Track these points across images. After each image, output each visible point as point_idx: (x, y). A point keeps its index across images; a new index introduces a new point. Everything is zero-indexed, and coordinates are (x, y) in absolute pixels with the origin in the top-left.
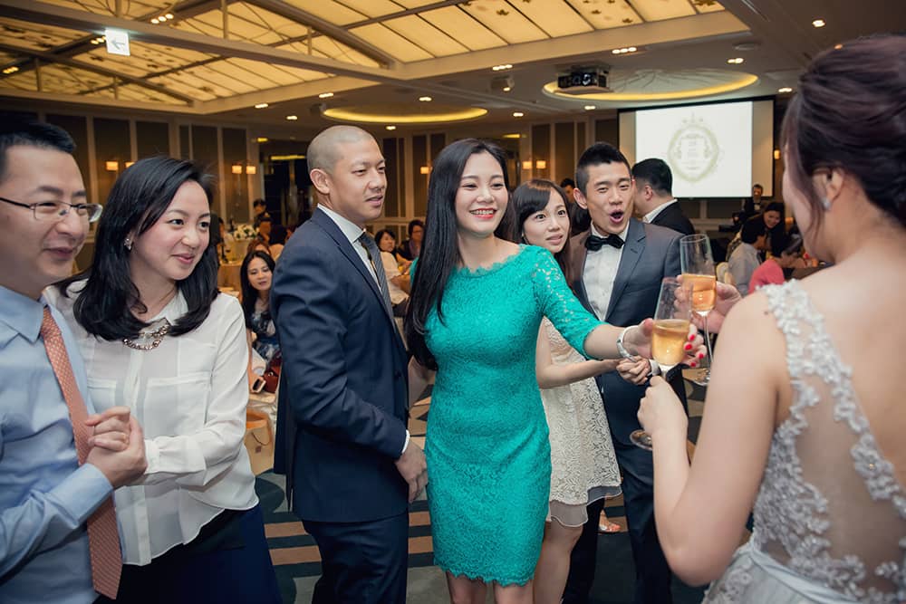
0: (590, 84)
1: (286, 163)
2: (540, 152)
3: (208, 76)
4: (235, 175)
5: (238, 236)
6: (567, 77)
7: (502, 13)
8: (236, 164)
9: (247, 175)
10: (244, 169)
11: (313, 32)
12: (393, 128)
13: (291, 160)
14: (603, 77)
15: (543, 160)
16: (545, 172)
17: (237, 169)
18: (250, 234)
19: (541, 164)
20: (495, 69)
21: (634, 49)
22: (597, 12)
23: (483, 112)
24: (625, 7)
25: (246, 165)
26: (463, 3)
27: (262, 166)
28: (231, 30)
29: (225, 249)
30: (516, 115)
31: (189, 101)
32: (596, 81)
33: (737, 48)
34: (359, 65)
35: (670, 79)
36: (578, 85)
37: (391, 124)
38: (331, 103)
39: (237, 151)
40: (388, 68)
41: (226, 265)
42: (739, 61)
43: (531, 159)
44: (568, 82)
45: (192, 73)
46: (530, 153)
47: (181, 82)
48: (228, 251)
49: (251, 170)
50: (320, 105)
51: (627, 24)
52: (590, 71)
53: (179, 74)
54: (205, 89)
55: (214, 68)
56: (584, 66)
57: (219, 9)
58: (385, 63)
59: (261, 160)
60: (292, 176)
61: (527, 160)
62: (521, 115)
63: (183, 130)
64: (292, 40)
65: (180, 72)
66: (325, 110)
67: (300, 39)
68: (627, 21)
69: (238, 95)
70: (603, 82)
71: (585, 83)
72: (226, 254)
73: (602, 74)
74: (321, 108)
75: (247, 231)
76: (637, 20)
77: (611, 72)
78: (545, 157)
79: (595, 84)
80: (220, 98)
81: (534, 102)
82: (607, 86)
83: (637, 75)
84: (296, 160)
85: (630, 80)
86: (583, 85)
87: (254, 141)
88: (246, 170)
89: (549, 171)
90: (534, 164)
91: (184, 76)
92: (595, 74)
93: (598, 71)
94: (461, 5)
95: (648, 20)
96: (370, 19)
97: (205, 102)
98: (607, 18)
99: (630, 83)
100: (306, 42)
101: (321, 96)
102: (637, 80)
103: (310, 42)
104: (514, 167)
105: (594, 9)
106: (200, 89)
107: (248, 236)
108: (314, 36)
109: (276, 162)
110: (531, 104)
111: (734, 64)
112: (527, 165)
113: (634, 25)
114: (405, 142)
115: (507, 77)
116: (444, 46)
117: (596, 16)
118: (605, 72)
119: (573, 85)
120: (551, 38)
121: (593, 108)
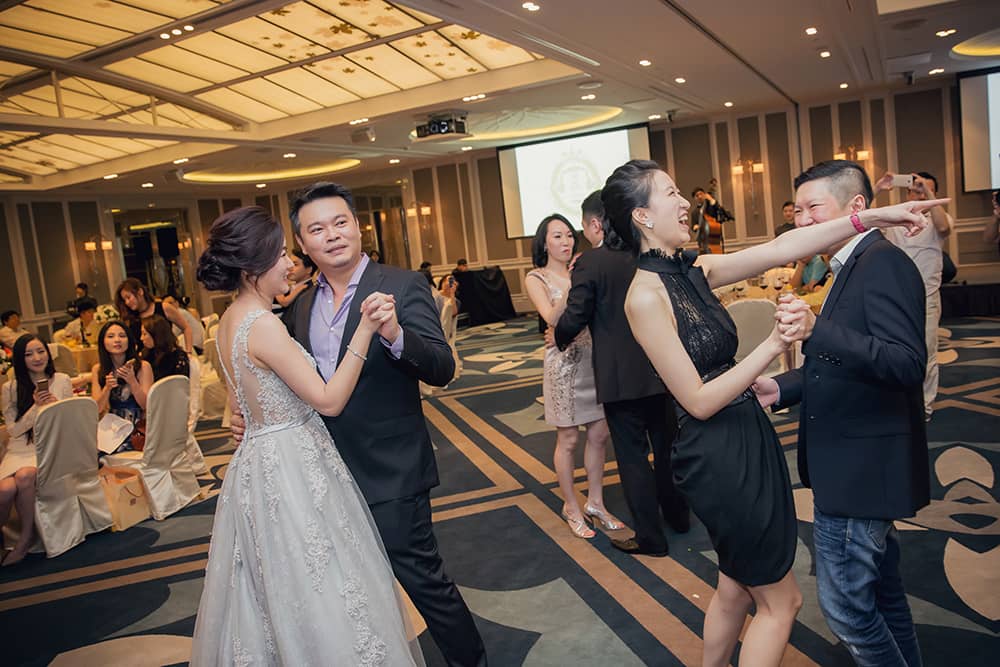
0: (447, 132)
1: (146, 233)
2: (424, 198)
3: (46, 150)
4: (89, 253)
5: (99, 318)
6: (424, 126)
7: (348, 70)
8: (88, 241)
9: (103, 251)
10: (99, 246)
11: (156, 100)
12: (264, 185)
13: (152, 228)
14: (461, 123)
15: (427, 206)
16: (431, 218)
17: (91, 246)
18: (112, 314)
19: (426, 211)
20: (352, 123)
21: (483, 96)
22: (440, 64)
23: (357, 162)
24: (465, 59)
25: (101, 241)
26: (307, 64)
27: (119, 240)
28: (65, 103)
29: (85, 333)
30: (392, 161)
31: (26, 177)
32: (453, 127)
33: (581, 87)
34: (212, 130)
35: (542, 115)
36: (436, 133)
37: (261, 182)
38: (187, 168)
39: (88, 227)
40: (242, 131)
41: (88, 349)
42: (592, 97)
43: (415, 205)
44: (426, 131)
45: (26, 148)
46: (414, 199)
47: (13, 157)
48: (89, 335)
49: (107, 245)
50: (176, 170)
51: (471, 73)
52: (447, 119)
53: (10, 150)
54: (43, 163)
55: (52, 141)
56: (441, 114)
57: (51, 84)
58: (239, 125)
59: (118, 233)
60: (155, 247)
61: (411, 207)
62: (397, 161)
63: (22, 208)
64: (134, 109)
65: (12, 147)
66: (182, 175)
67: (144, 108)
68: (471, 70)
69: (82, 167)
70: (461, 129)
71: (443, 131)
72: (86, 338)
73: (459, 120)
74: (178, 174)
75: (107, 312)
76: (480, 69)
77: (469, 117)
78: (429, 202)
79: (452, 131)
80: (61, 171)
81: (405, 149)
82: (466, 131)
83: (505, 114)
84: (159, 231)
85: (499, 120)
86: (440, 132)
87: (107, 211)
88: (100, 246)
89: (436, 216)
90: (419, 211)
91: (17, 151)
92: (451, 120)
93: (453, 118)
94: (305, 67)
95: (492, 68)
96: (216, 84)
97: (44, 176)
98: (453, 69)
99: (501, 121)
100: (149, 110)
101: (176, 162)
102: (506, 119)
103: (154, 110)
104: (398, 215)
105: (438, 62)
106: (37, 163)
107: (110, 317)
108: (157, 104)
109: (136, 232)
110: (402, 150)
111: (588, 100)
112: (412, 212)
113: (479, 73)
114: (279, 198)
115: (367, 129)
116: (298, 106)
117: (440, 68)
118: (462, 118)
119: (431, 134)
120: (402, 90)
121: (470, 148)
